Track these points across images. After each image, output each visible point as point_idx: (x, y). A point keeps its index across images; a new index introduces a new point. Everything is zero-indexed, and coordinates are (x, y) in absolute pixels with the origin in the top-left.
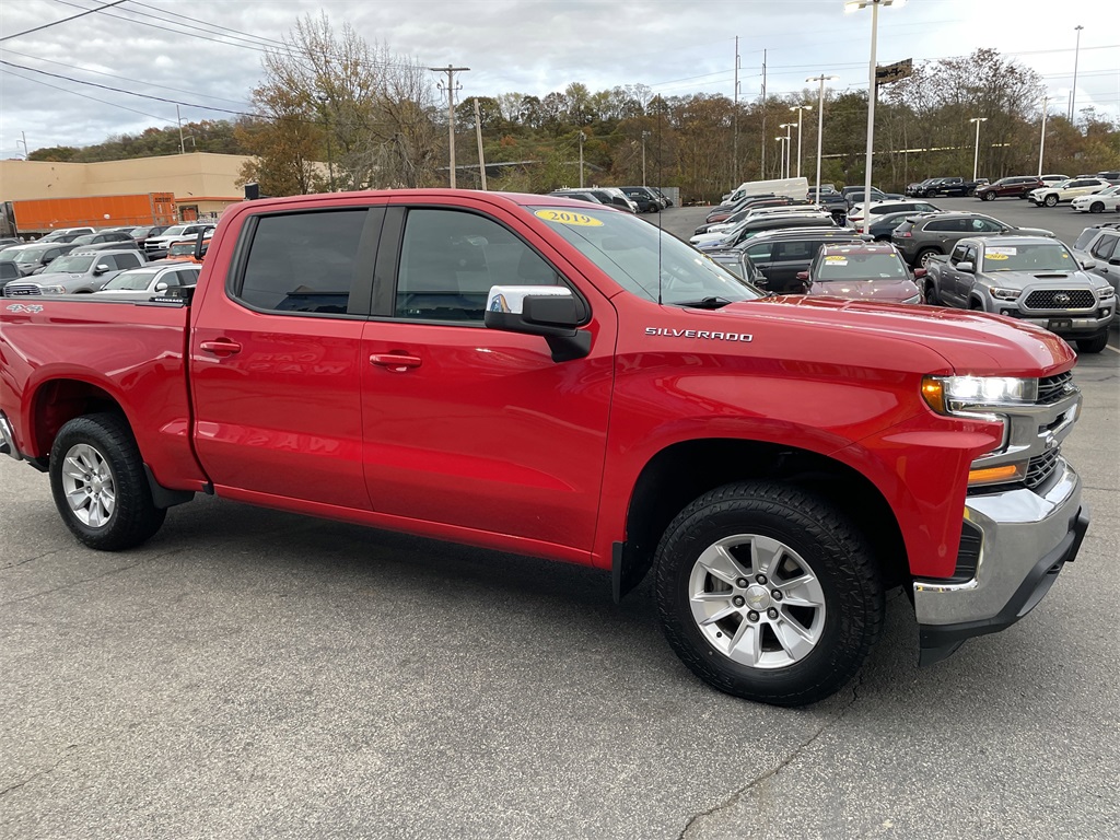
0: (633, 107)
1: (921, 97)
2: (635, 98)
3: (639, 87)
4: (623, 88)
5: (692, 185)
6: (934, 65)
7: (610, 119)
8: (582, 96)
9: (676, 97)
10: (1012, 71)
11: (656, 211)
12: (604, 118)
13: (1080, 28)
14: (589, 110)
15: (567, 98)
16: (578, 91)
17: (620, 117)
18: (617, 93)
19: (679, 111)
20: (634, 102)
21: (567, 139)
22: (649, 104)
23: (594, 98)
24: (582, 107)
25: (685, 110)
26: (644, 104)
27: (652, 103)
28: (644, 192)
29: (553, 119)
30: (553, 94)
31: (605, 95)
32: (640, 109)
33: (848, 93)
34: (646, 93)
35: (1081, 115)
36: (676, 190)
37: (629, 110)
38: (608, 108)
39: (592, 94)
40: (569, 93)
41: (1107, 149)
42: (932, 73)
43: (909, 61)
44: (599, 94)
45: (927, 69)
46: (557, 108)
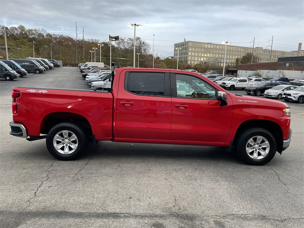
0: (40, 35)
1: (124, 46)
2: (41, 33)
3: (43, 30)
4: (37, 29)
5: (65, 60)
6: (127, 39)
7: (33, 37)
8: (23, 29)
9: (55, 35)
10: (144, 43)
11: (58, 67)
12: (31, 37)
13: (154, 35)
14: (26, 34)
15: (18, 29)
16: (22, 28)
17: (37, 37)
18: (35, 30)
19: (56, 38)
20: (41, 34)
21: (19, 42)
22: (46, 35)
23: (28, 31)
24: (23, 33)
25: (58, 39)
26: (45, 35)
27: (47, 35)
28: (54, 61)
29: (13, 35)
30: (13, 27)
31: (31, 30)
32: (43, 36)
33: (105, 42)
34: (45, 32)
35: (155, 55)
36: (61, 61)
37: (40, 36)
38: (32, 34)
39: (27, 29)
40: (19, 28)
41: (163, 63)
42: (127, 41)
43: (118, 36)
44: (29, 30)
45: (125, 39)
46: (14, 32)
